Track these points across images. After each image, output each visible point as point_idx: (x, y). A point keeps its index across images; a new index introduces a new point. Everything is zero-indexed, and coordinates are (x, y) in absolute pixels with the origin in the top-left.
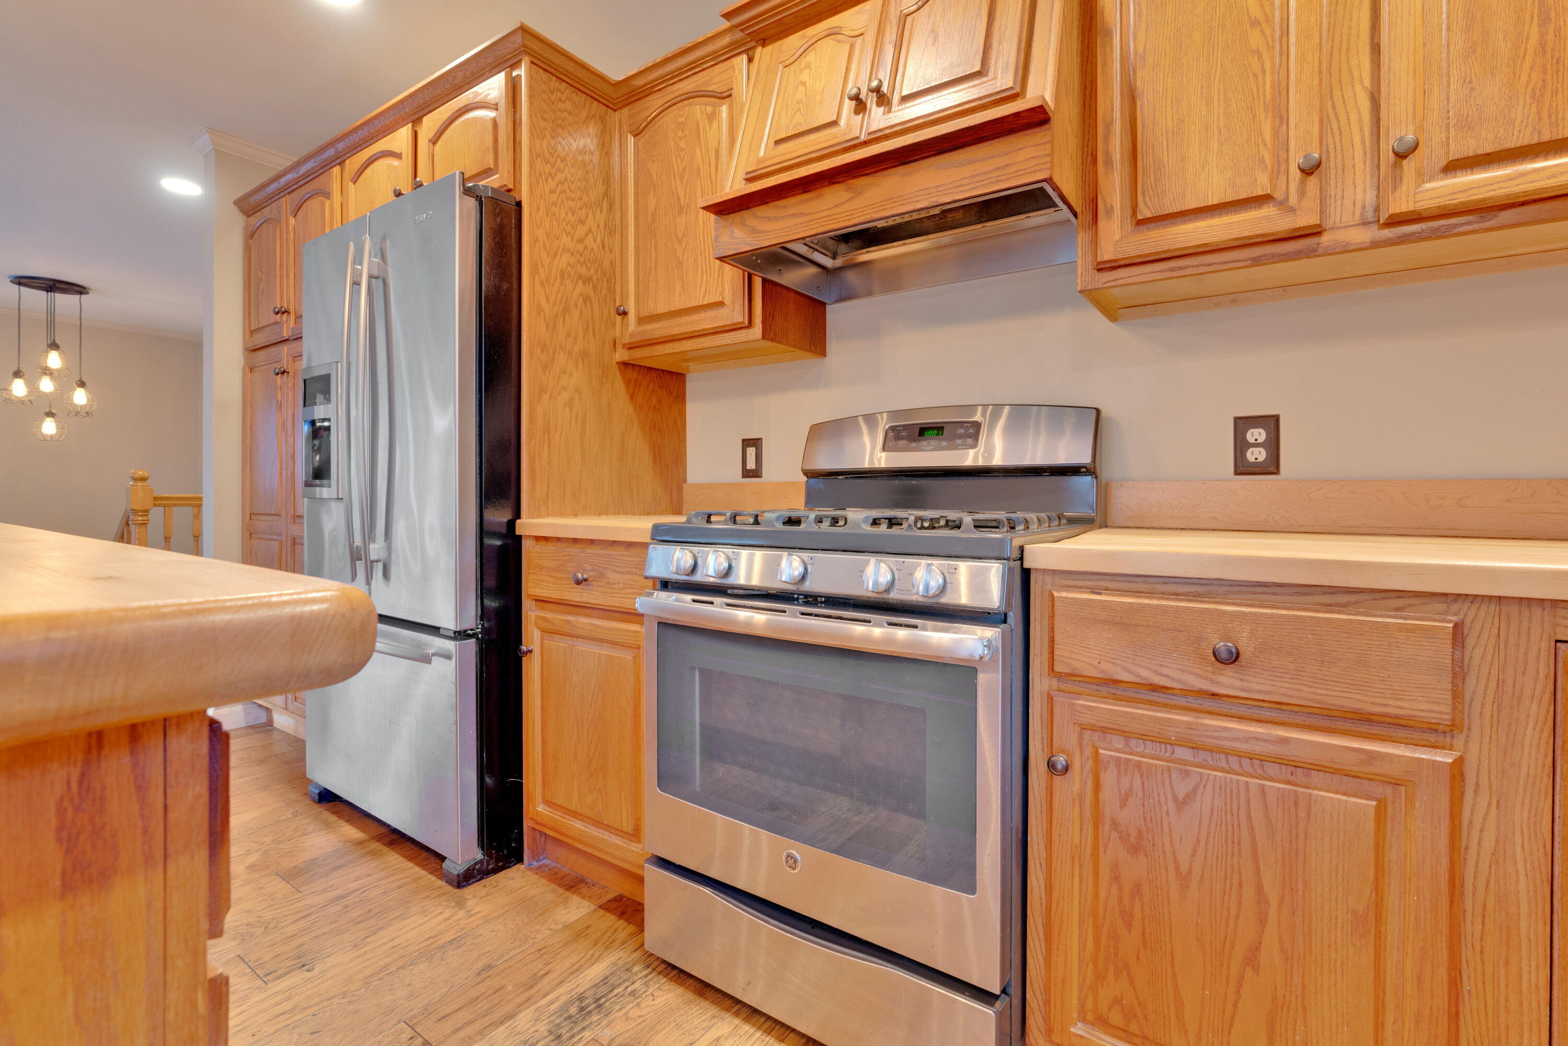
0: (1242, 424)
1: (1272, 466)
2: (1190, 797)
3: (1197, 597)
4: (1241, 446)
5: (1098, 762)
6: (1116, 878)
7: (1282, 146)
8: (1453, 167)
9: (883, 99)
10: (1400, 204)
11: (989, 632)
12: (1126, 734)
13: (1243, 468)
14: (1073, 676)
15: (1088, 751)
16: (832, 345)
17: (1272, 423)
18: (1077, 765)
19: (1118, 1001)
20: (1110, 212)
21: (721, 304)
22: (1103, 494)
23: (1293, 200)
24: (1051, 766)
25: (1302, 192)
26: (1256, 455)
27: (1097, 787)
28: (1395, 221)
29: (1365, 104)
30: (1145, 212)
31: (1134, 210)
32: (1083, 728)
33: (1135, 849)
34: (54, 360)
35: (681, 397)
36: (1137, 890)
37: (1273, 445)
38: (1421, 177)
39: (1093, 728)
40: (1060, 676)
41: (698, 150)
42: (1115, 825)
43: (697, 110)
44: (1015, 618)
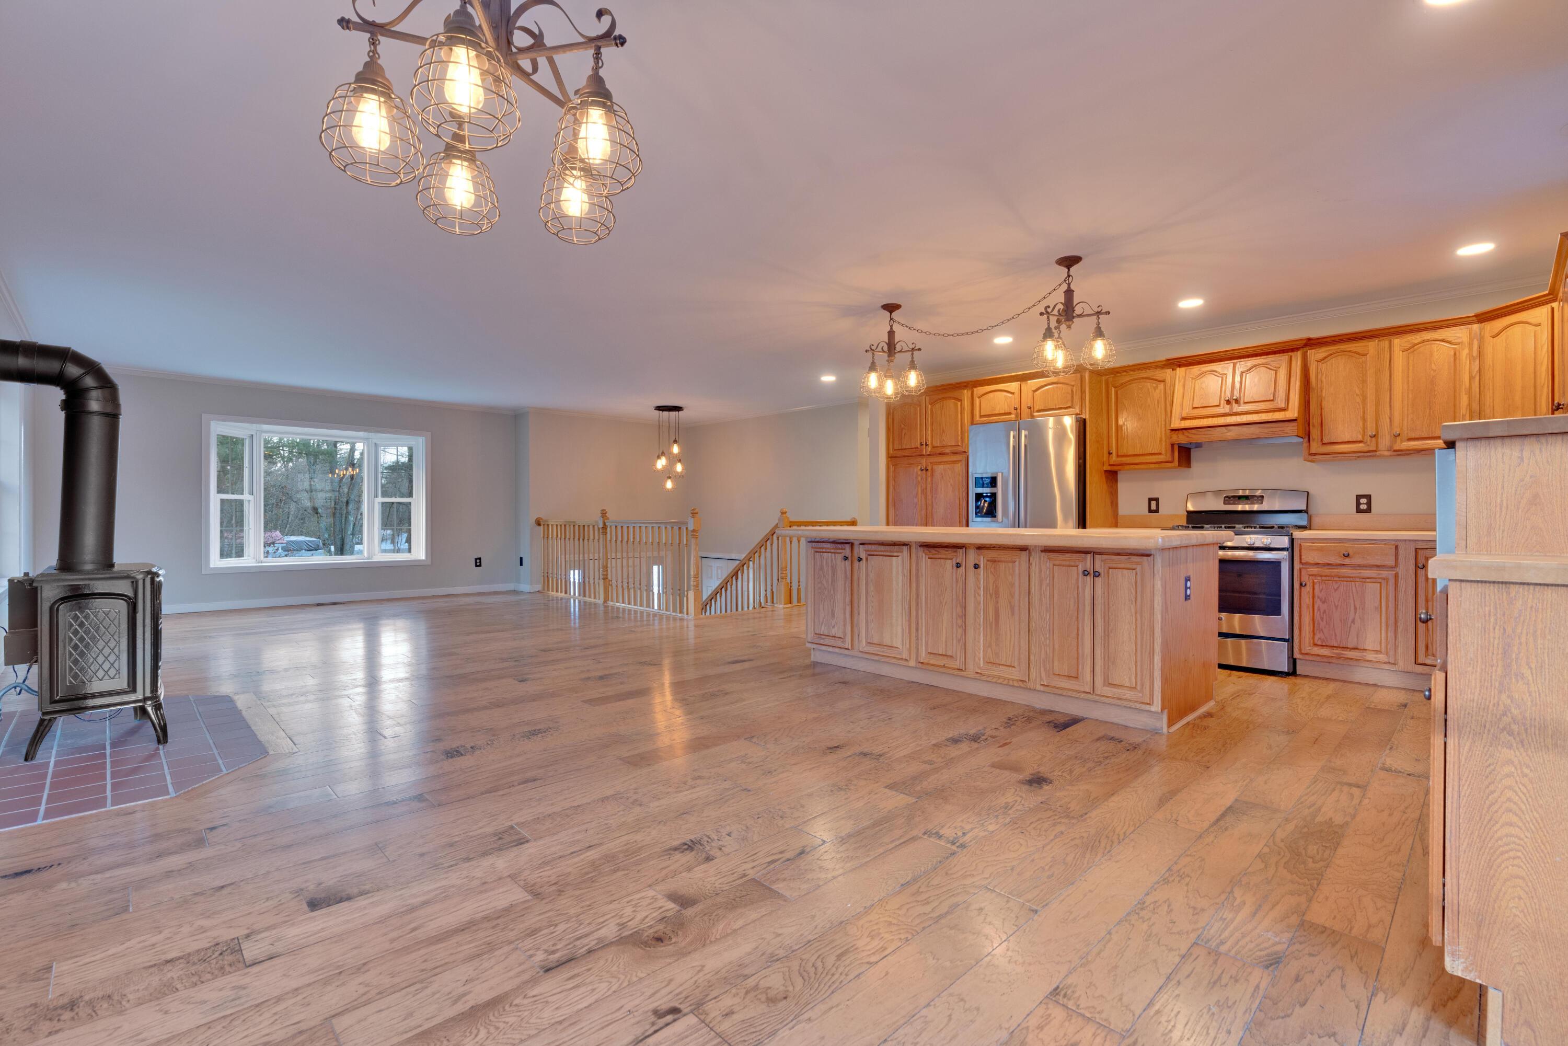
0: (1359, 497)
1: (1369, 510)
2: (1338, 588)
3: (1340, 543)
4: (1358, 504)
5: (1314, 584)
6: (1319, 610)
7: (1365, 429)
8: (1410, 439)
9: (1237, 401)
10: (1396, 447)
11: (1285, 553)
12: (1321, 576)
13: (1359, 510)
14: (1306, 563)
15: (1311, 581)
16: (1193, 463)
17: (1368, 497)
18: (1308, 584)
19: (1320, 639)
20: (1314, 440)
21: (1160, 454)
22: (1310, 519)
23: (1369, 443)
24: (1301, 585)
25: (1371, 441)
26: (1363, 507)
27: (1314, 589)
28: (1395, 451)
29: (1388, 420)
30: (1325, 441)
31: (1322, 440)
32: (1310, 575)
33: (1324, 602)
34: (676, 449)
35: (1116, 481)
36: (1325, 612)
37: (1369, 504)
38: (1402, 441)
39: (1313, 575)
40: (1303, 564)
41: (1149, 399)
42: (1318, 597)
43: (1149, 385)
44: (1290, 550)
